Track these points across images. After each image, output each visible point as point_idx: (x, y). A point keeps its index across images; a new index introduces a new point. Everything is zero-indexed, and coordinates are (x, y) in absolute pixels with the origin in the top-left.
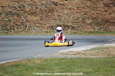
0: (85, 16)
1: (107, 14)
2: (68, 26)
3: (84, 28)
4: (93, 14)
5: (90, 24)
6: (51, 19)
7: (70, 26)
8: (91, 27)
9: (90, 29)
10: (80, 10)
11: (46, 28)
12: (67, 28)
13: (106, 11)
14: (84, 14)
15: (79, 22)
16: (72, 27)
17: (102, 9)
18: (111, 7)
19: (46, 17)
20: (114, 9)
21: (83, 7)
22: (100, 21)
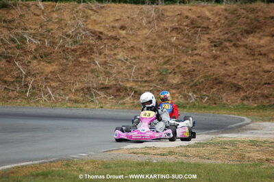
0: (165, 67)
1: (217, 63)
2: (126, 89)
4: (185, 62)
5: (178, 87)
6: (87, 72)
7: (131, 89)
8: (180, 93)
9: (177, 98)
10: (154, 52)
11: (73, 91)
12: (122, 94)
13: (215, 57)
14: (165, 63)
15: (151, 81)
17: (205, 52)
18: (226, 47)
19: (75, 65)
20: (235, 52)
21: (162, 46)
22: (200, 81)
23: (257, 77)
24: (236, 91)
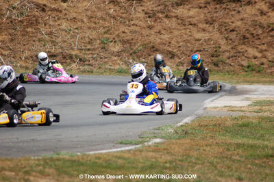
0: (105, 36)
1: (153, 33)
2: (71, 57)
3: (106, 63)
4: (123, 32)
5: (118, 54)
6: (34, 41)
7: (76, 56)
8: (121, 60)
9: (119, 64)
10: (95, 23)
11: (23, 59)
12: (68, 61)
13: (150, 27)
14: (105, 33)
15: (94, 49)
16: (80, 60)
17: (141, 23)
18: (160, 18)
19: (23, 35)
20: (167, 22)
21: (102, 17)
22: (139, 49)
23: (189, 45)
24: (171, 58)
